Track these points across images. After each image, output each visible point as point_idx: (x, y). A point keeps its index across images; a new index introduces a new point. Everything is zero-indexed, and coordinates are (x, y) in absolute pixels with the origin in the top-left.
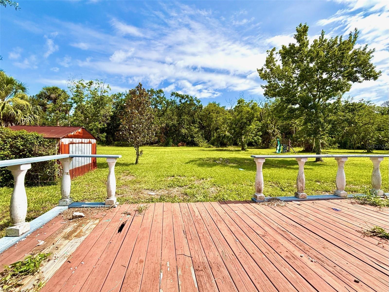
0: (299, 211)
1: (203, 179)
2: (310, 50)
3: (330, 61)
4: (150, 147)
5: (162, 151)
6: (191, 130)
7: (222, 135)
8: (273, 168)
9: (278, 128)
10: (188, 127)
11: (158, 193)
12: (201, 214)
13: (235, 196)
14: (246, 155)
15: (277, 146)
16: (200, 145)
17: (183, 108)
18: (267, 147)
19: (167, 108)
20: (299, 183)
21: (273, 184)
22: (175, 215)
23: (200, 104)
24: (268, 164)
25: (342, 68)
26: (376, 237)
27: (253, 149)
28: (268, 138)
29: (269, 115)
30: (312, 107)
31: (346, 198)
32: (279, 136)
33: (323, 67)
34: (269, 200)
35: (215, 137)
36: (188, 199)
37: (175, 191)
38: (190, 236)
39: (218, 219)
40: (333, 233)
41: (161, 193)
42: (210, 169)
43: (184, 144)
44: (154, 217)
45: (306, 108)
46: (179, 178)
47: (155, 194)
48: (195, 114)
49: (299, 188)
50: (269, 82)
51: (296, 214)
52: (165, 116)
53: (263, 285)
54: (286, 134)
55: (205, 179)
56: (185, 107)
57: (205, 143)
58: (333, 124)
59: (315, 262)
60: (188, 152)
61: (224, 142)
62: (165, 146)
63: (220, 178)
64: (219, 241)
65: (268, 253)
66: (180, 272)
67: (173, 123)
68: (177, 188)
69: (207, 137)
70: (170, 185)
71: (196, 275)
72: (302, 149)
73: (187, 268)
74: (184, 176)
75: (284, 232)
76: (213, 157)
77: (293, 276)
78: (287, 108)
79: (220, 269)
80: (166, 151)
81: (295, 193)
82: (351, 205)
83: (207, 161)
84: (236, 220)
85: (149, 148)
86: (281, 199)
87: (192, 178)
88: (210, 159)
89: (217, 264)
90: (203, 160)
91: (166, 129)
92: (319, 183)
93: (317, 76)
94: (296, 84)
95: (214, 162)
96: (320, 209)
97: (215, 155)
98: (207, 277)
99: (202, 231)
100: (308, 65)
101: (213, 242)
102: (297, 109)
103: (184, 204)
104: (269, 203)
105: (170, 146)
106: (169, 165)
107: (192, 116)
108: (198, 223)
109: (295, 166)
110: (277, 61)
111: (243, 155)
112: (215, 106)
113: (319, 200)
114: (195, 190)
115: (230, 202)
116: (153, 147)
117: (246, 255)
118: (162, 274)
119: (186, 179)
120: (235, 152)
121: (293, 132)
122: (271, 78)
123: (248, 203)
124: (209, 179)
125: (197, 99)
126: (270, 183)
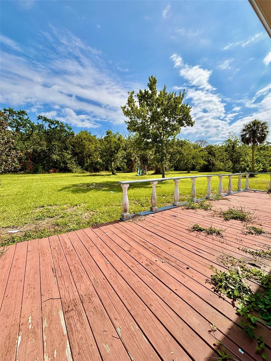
0: (154, 222)
1: (77, 206)
2: (158, 98)
3: (169, 109)
4: (13, 175)
5: (29, 179)
6: (63, 156)
7: (95, 161)
8: (135, 188)
9: (138, 157)
10: (60, 153)
11: (22, 229)
12: (73, 244)
13: (107, 218)
14: (116, 178)
15: (138, 170)
16: (74, 171)
17: (52, 133)
18: (131, 171)
19: (33, 132)
20: (153, 200)
21: (136, 202)
22: (43, 252)
23: (71, 131)
24: (132, 186)
25: (176, 115)
26: (195, 231)
27: (121, 174)
28: (131, 164)
29: (131, 146)
30: (159, 142)
31: (179, 207)
32: (139, 162)
33: (165, 113)
34: (133, 217)
35: (89, 163)
36: (60, 229)
37: (44, 224)
38: (59, 273)
39: (91, 245)
40: (174, 235)
41: (27, 228)
42: (84, 194)
43: (56, 170)
44: (14, 263)
45: (156, 142)
46: (50, 207)
47: (18, 231)
48: (66, 141)
49: (153, 204)
50: (131, 119)
51: (152, 225)
52: (31, 140)
53: (130, 300)
54: (144, 161)
55: (78, 206)
56: (55, 132)
57: (79, 169)
58: (171, 154)
59: (165, 262)
60: (61, 178)
61: (97, 168)
62: (33, 173)
63: (93, 203)
64: (91, 268)
65: (133, 267)
66: (45, 324)
67: (42, 149)
68: (48, 219)
69: (81, 163)
70: (39, 217)
71: (65, 319)
72: (153, 172)
73: (55, 314)
74: (56, 205)
75: (144, 243)
76: (87, 182)
77: (151, 280)
78: (143, 141)
79: (92, 299)
80: (34, 179)
81: (151, 208)
82: (182, 211)
83: (81, 186)
84: (107, 241)
85: (12, 177)
86: (141, 214)
87: (65, 206)
88: (84, 184)
89: (89, 295)
90: (77, 186)
91: (33, 155)
92: (164, 197)
93: (162, 119)
94: (149, 123)
95: (88, 188)
96: (166, 217)
97: (89, 180)
98: (77, 316)
99: (74, 262)
100: (157, 110)
101: (85, 272)
102: (150, 143)
103: (55, 237)
104: (133, 219)
105: (40, 174)
106: (38, 194)
107: (63, 142)
108: (70, 255)
109: (150, 186)
110: (136, 102)
111: (113, 179)
112: (87, 134)
113: (165, 210)
114: (67, 219)
115: (103, 225)
116: (18, 175)
117: (116, 274)
118: (20, 338)
119: (57, 208)
120: (106, 177)
121: (148, 160)
122: (132, 115)
123: (117, 223)
124: (82, 205)
125: (68, 126)
126: (133, 202)
